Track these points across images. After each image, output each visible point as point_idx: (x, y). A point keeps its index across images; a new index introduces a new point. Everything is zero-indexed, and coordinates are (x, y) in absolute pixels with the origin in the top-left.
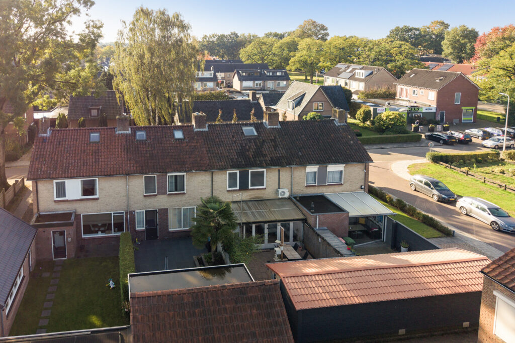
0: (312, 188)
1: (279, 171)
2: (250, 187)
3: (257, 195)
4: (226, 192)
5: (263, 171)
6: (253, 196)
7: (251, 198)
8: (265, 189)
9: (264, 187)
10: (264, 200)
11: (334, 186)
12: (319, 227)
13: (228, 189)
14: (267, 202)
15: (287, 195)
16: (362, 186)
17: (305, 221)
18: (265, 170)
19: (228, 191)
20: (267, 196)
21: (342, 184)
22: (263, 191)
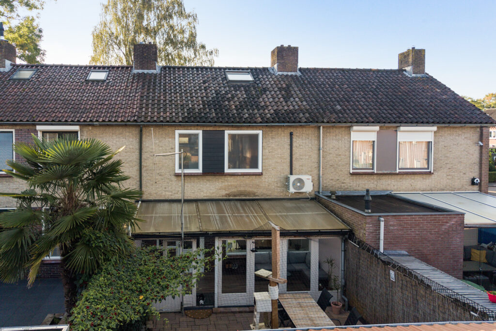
0: (366, 177)
1: (291, 134)
2: (227, 170)
3: (242, 189)
4: (174, 178)
5: (257, 136)
6: (234, 190)
7: (229, 195)
8: (261, 174)
9: (259, 170)
10: (257, 200)
11: (413, 177)
12: (384, 249)
13: (178, 171)
14: (265, 205)
15: (308, 188)
16: (473, 179)
17: (348, 235)
18: (260, 132)
19: (178, 175)
20: (265, 191)
21: (430, 173)
22: (256, 180)
